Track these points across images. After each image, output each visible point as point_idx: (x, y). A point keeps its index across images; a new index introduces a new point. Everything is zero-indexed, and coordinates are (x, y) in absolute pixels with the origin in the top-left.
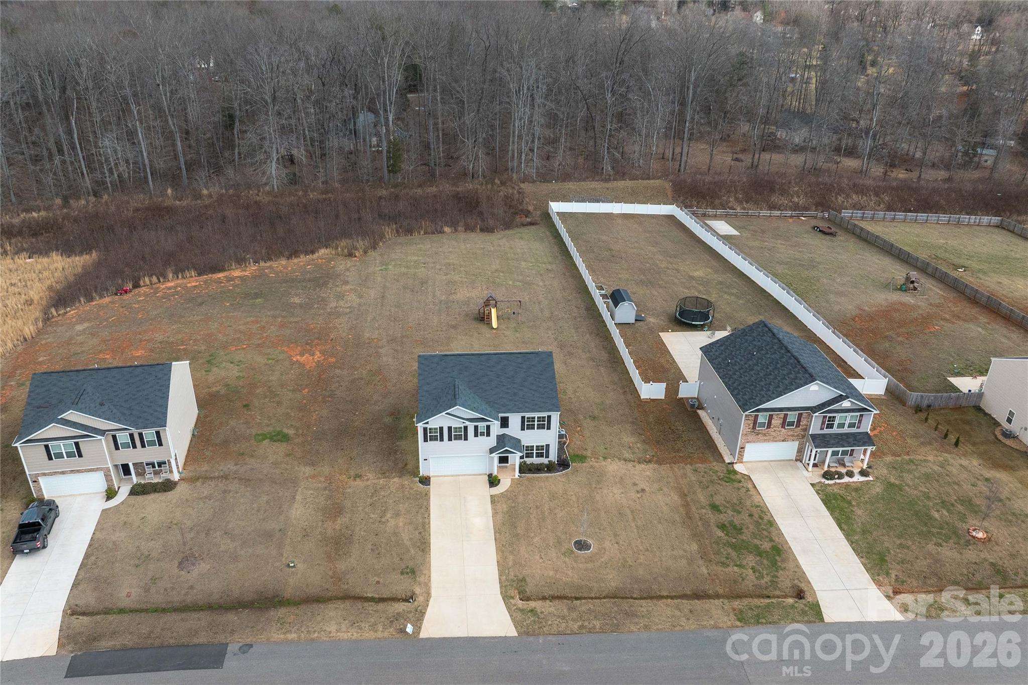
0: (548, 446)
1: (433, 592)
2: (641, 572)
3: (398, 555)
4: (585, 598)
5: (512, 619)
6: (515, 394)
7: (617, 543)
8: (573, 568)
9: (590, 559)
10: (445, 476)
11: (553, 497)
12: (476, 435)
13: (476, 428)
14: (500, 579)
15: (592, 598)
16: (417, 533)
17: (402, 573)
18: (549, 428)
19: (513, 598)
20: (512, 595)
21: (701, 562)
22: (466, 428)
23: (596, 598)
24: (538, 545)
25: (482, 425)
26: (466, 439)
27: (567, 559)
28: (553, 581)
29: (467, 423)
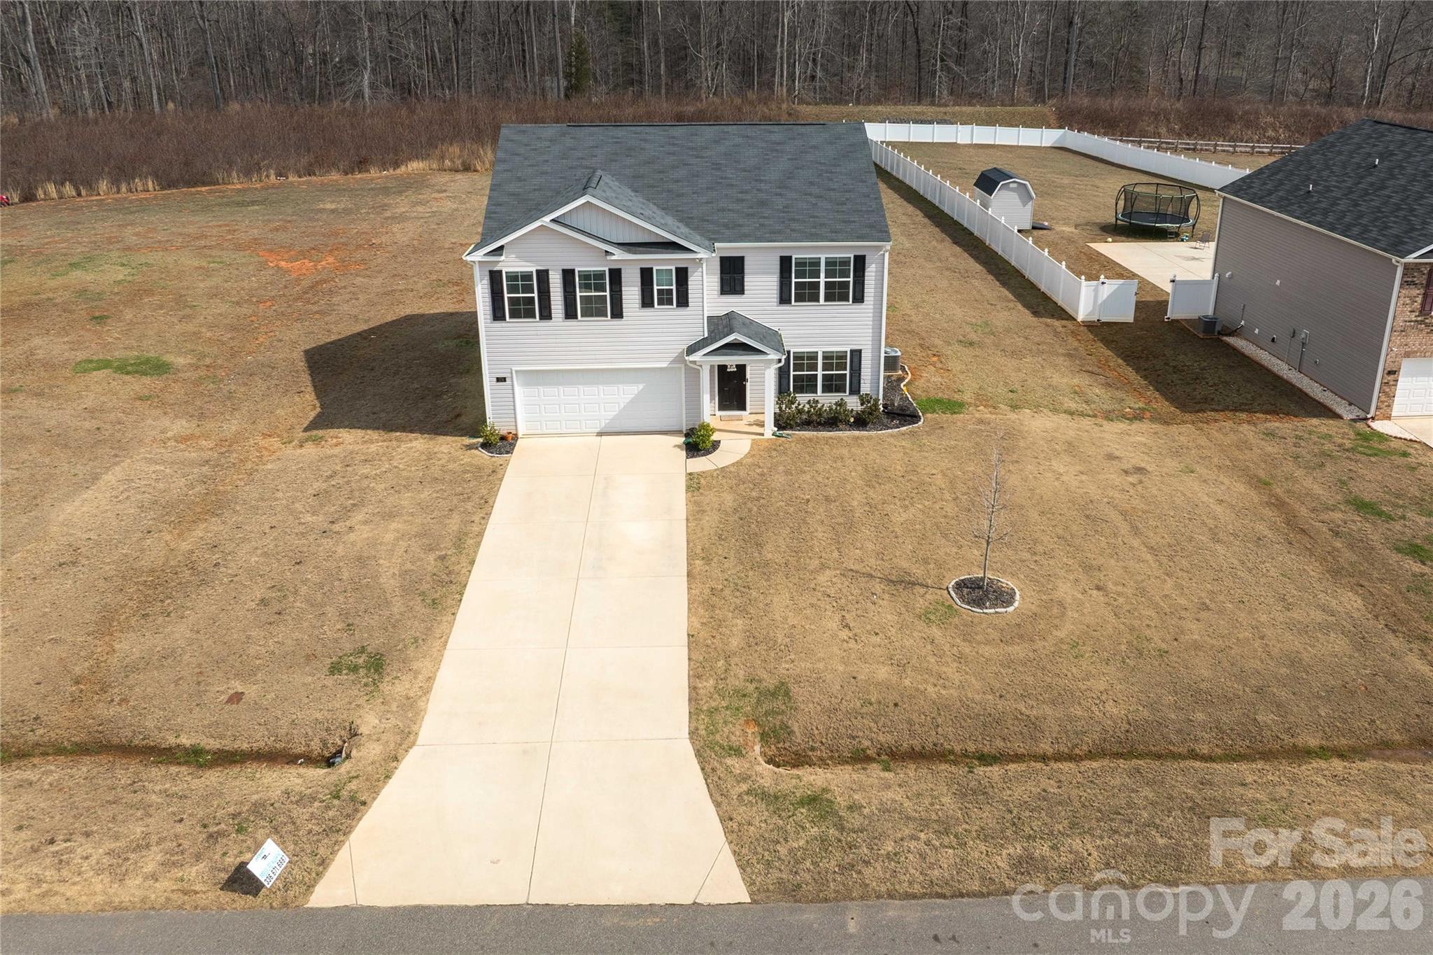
0: (857, 354)
1: (428, 730)
2: (1203, 669)
3: (344, 614)
4: (1017, 758)
5: (728, 832)
6: (763, 203)
7: (1098, 588)
8: (960, 658)
9: (1018, 632)
10: (561, 435)
11: (875, 477)
12: (647, 302)
13: (646, 275)
14: (693, 689)
15: (1044, 758)
16: (431, 558)
17: (335, 669)
18: (859, 298)
19: (737, 752)
20: (736, 740)
21: (1396, 643)
22: (616, 275)
23: (1059, 757)
24: (832, 592)
25: (663, 263)
26: (618, 313)
27: (936, 632)
28: (893, 696)
29: (619, 255)
